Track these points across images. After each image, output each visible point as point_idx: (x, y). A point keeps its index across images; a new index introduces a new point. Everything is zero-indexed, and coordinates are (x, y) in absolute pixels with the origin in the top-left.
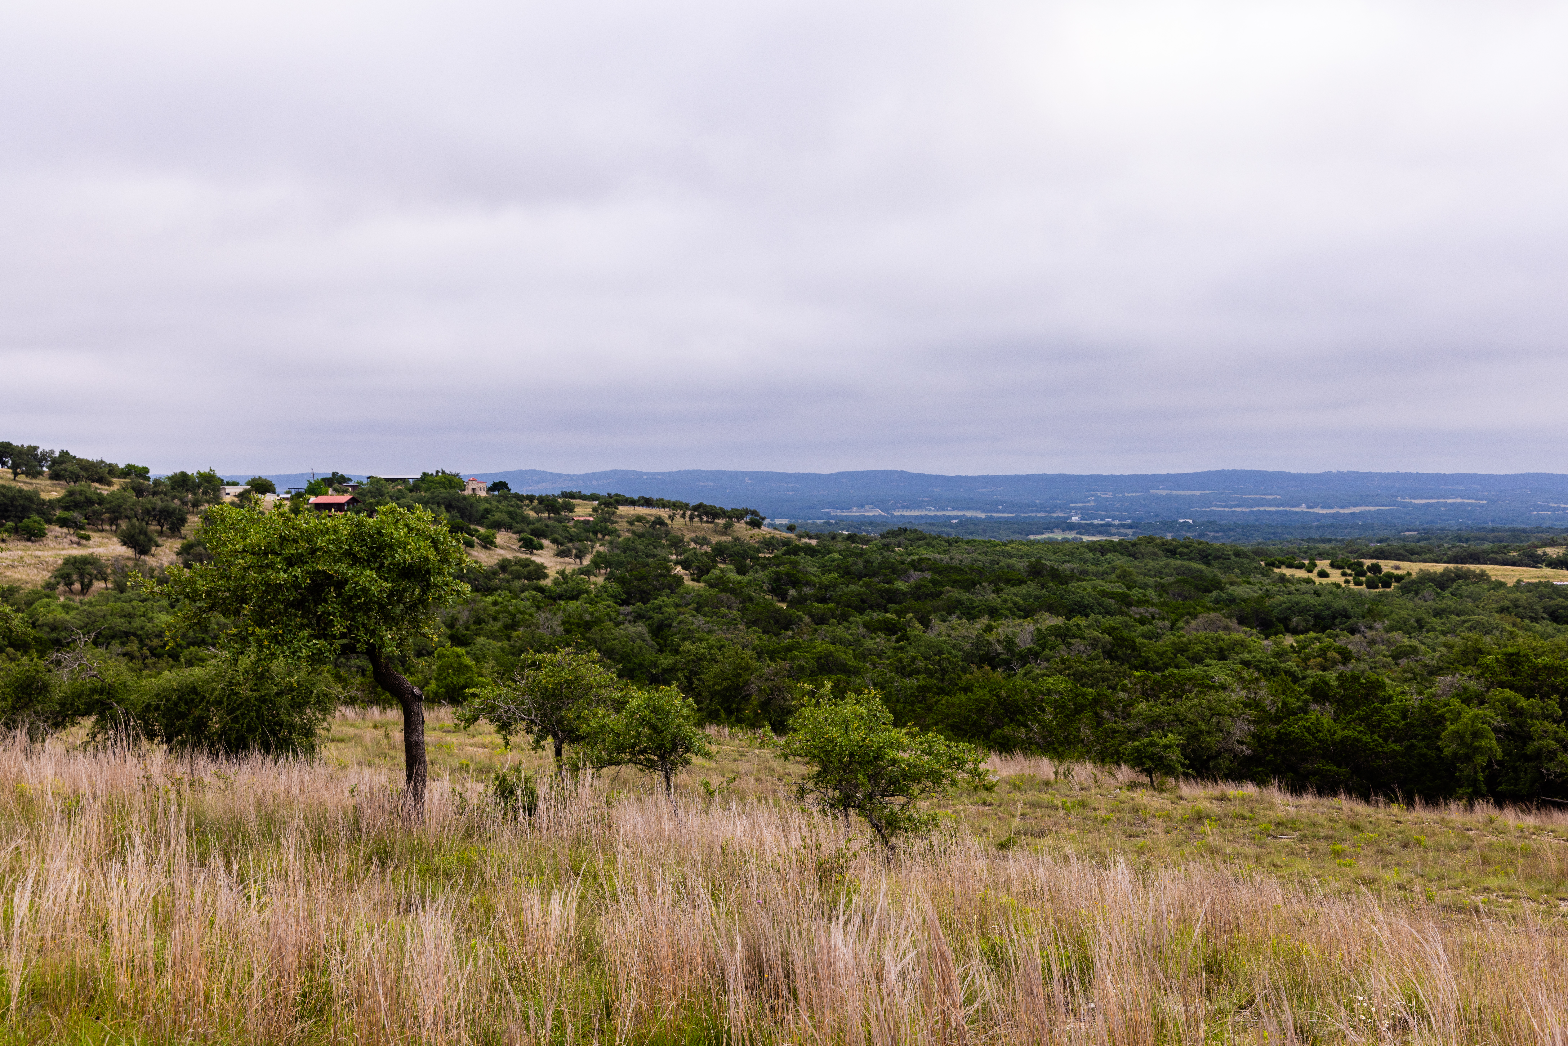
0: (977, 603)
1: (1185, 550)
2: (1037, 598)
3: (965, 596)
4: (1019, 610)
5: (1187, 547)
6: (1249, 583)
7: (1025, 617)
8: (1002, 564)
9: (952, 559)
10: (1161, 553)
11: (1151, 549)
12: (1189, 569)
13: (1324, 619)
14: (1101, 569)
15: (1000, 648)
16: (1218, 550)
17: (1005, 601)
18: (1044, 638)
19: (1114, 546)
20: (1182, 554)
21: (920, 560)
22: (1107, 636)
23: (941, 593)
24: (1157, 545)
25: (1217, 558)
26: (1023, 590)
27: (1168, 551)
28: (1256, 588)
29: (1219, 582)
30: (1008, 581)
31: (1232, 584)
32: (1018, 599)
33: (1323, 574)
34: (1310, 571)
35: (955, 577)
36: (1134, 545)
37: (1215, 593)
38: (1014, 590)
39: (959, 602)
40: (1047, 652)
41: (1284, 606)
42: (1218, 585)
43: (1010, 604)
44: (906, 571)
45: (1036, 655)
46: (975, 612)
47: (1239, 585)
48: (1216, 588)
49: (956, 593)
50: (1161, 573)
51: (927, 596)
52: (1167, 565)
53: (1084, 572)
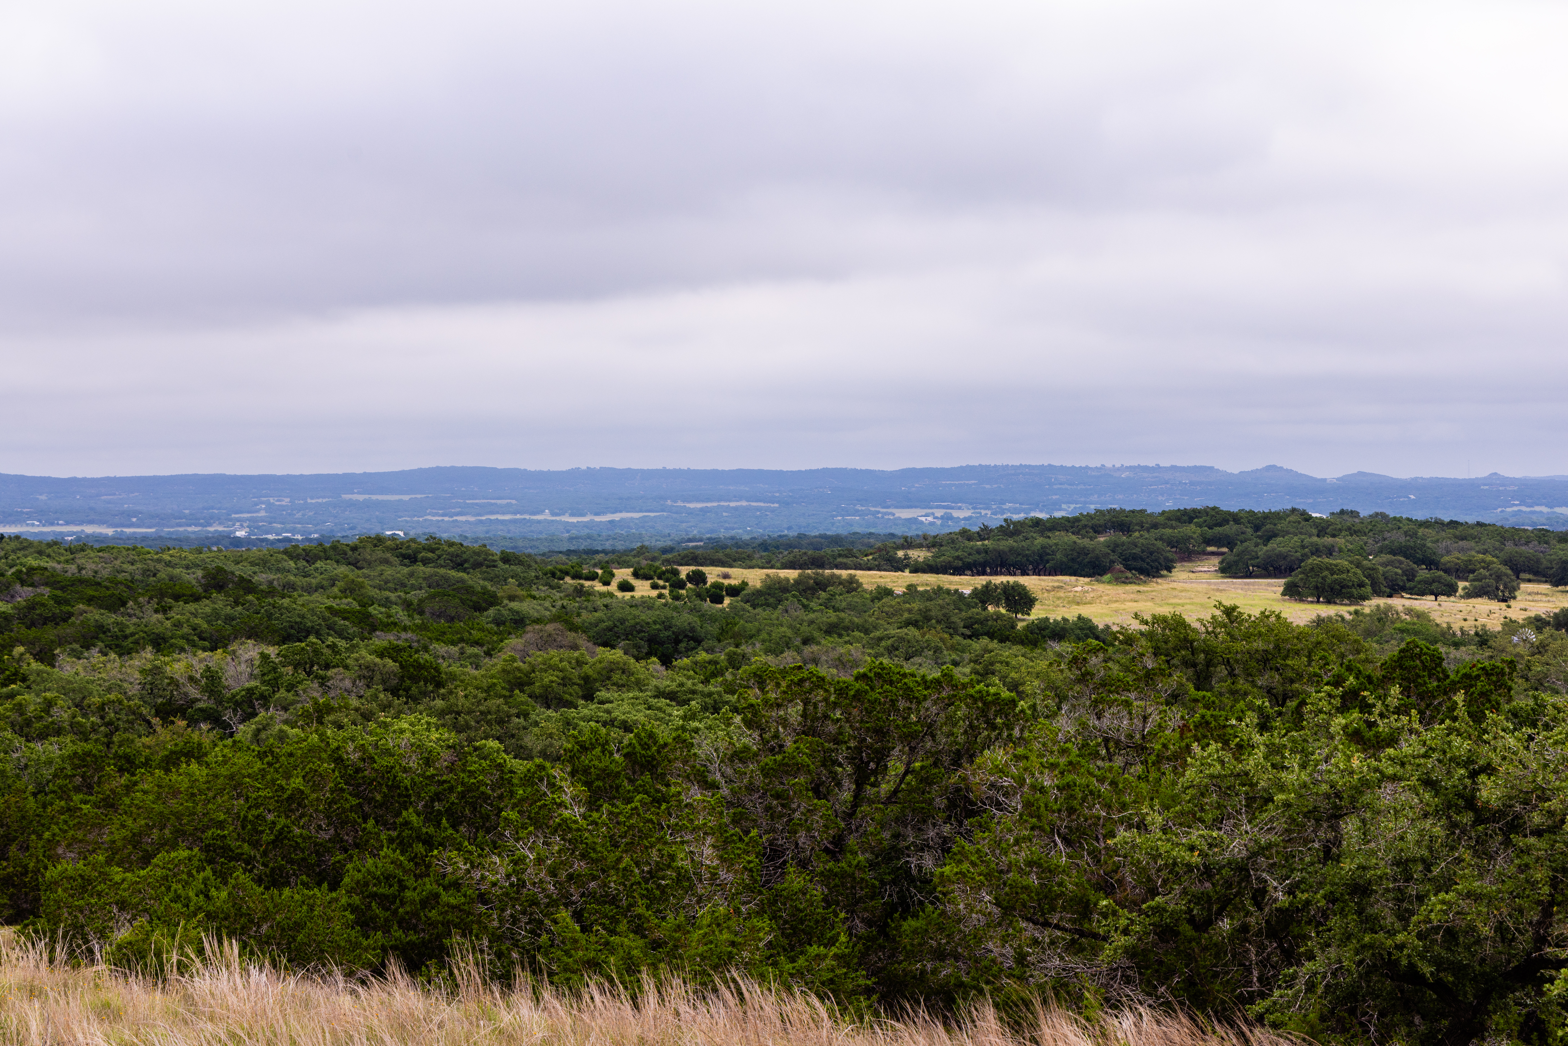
0: (132, 629)
1: (430, 555)
2: (229, 619)
3: (111, 619)
4: (202, 638)
5: (433, 551)
6: (534, 598)
7: (213, 649)
8: (162, 575)
9: (80, 569)
10: (395, 560)
11: (379, 554)
12: (446, 579)
13: (662, 644)
14: (314, 582)
15: (193, 692)
16: (477, 554)
17: (178, 625)
18: (275, 669)
19: (325, 551)
20: (425, 562)
21: (31, 570)
22: (390, 663)
23: (70, 615)
24: (388, 549)
25: (477, 565)
26: (205, 607)
27: (404, 556)
28: (547, 604)
29: (494, 596)
30: (177, 598)
31: (512, 598)
32: (198, 621)
33: (625, 587)
34: (607, 583)
35: (91, 592)
36: (354, 549)
37: (491, 612)
38: (191, 607)
39: (101, 629)
40: (282, 693)
41: (603, 625)
42: (492, 600)
43: (186, 630)
44: (8, 586)
45: (265, 699)
46: (128, 643)
47: (521, 599)
48: (492, 604)
49: (95, 615)
50: (403, 585)
51: (45, 621)
52: (411, 575)
53: (292, 587)
